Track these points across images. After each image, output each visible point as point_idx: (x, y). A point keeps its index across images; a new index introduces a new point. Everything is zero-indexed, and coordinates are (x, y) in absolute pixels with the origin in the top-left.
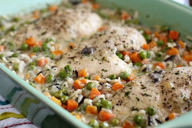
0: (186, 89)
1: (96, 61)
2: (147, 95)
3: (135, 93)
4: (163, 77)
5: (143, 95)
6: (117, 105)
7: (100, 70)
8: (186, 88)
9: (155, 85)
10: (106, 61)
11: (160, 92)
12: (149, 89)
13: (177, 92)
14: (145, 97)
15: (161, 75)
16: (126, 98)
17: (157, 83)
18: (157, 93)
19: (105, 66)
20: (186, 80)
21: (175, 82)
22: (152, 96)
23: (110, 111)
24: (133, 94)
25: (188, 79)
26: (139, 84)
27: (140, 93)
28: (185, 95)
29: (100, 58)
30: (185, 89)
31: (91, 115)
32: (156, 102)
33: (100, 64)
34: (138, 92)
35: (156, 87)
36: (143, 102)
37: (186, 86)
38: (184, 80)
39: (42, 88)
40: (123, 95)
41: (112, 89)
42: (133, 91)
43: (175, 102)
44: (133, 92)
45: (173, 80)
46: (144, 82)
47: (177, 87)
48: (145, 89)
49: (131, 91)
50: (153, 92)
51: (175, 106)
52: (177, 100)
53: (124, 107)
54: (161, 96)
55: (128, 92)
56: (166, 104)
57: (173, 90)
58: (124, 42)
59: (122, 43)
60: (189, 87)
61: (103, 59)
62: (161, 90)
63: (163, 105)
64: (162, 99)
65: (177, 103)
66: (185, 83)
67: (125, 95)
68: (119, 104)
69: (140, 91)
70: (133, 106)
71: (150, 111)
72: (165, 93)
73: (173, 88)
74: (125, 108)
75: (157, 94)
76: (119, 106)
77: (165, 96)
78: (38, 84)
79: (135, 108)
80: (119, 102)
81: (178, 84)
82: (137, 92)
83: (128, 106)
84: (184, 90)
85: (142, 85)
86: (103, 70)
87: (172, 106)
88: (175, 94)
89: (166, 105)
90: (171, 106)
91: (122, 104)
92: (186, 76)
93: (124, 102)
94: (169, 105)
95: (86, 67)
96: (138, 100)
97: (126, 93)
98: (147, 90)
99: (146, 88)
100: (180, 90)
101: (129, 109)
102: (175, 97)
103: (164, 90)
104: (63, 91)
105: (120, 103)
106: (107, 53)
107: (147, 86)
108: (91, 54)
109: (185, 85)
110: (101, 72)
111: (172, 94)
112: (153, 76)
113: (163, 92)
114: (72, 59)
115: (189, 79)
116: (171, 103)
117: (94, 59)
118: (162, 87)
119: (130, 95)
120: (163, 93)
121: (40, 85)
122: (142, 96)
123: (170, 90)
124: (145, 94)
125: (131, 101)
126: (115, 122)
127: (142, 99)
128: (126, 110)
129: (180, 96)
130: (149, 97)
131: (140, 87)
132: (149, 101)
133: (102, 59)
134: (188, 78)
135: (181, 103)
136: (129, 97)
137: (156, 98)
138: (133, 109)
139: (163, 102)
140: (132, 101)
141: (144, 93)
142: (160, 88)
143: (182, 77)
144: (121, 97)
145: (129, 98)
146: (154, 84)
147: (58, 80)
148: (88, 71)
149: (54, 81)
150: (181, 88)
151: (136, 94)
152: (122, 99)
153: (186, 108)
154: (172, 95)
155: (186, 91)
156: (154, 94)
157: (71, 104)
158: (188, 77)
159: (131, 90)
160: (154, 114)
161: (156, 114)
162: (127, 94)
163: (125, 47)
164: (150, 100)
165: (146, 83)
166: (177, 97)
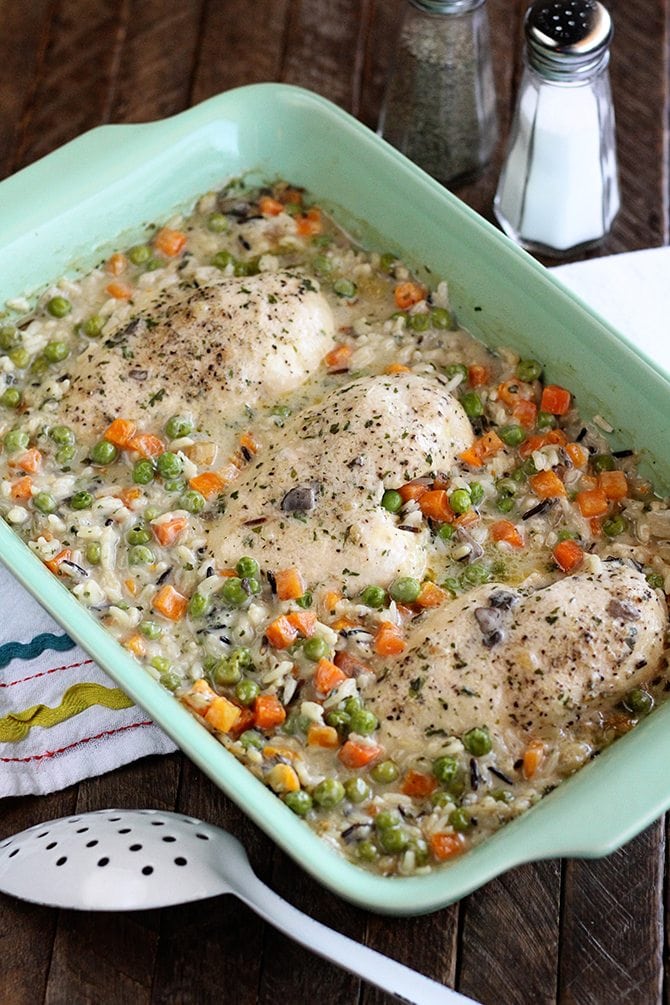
0: (573, 673)
1: (325, 541)
2: (469, 694)
3: (436, 684)
4: (513, 628)
5: (458, 693)
6: (390, 718)
7: (338, 573)
8: (573, 669)
9: (492, 657)
10: (354, 542)
11: (504, 683)
12: (475, 671)
13: (546, 685)
14: (463, 698)
15: (509, 618)
16: (412, 700)
17: (497, 650)
18: (496, 683)
19: (351, 558)
20: (574, 644)
21: (543, 652)
22: (482, 696)
23: (370, 741)
24: (430, 688)
25: (578, 642)
26: (448, 651)
27: (449, 683)
28: (570, 691)
29: (337, 529)
30: (570, 674)
31: (322, 749)
32: (491, 712)
33: (338, 551)
34: (445, 678)
35: (493, 661)
36: (456, 714)
37: (574, 665)
38: (570, 646)
39: (177, 636)
40: (404, 687)
41: (374, 653)
42: (433, 675)
43: (541, 714)
44: (432, 679)
45: (540, 644)
46: (462, 641)
47: (547, 669)
48: (464, 671)
49: (427, 678)
50: (484, 682)
51: (542, 722)
52: (546, 709)
53: (409, 725)
54: (506, 692)
55: (419, 679)
56: (518, 718)
57: (539, 676)
58: (405, 463)
59: (399, 469)
60: (582, 668)
61: (347, 534)
62: (508, 674)
63: (511, 719)
64: (507, 704)
65: (546, 715)
66: (570, 656)
67: (410, 689)
68: (394, 715)
69: (449, 678)
70: (431, 722)
71: (475, 744)
72: (516, 686)
73: (538, 672)
74: (412, 728)
75: (495, 687)
76: (395, 722)
77: (516, 692)
78: (164, 620)
79: (437, 728)
80: (394, 710)
81: (553, 659)
82: (442, 680)
83: (418, 722)
84: (568, 676)
85: (456, 656)
86: (346, 571)
87: (534, 723)
88: (543, 693)
89: (517, 721)
90: (530, 724)
91: (402, 716)
92: (574, 631)
93: (407, 710)
94: (526, 721)
95: (298, 563)
96: (445, 707)
97: (412, 683)
98: (468, 673)
99: (465, 665)
100: (557, 677)
101: (421, 730)
102: (543, 702)
103: (513, 677)
104: (241, 660)
105: (397, 713)
106: (357, 505)
107: (468, 656)
108: (310, 512)
109: (570, 661)
110: (342, 577)
111: (533, 689)
112: (487, 622)
113: (510, 681)
114: (255, 531)
115: (581, 642)
116: (531, 716)
117: (320, 534)
118: (510, 664)
119: (424, 691)
120: (511, 684)
121: (171, 626)
122: (455, 695)
123: (530, 676)
124: (464, 691)
125: (426, 710)
126: (386, 772)
127: (456, 706)
128: (414, 733)
129: (556, 696)
130: (474, 698)
131: (451, 661)
132: (473, 710)
133: (341, 534)
134: (580, 637)
135: (557, 715)
136: (420, 696)
137: (491, 700)
138: (432, 732)
139: (512, 713)
140: (429, 709)
141: (460, 685)
142: (503, 668)
143: (564, 633)
144: (400, 697)
145: (421, 700)
146: (488, 652)
147: (223, 609)
148: (304, 575)
149: (211, 615)
150: (561, 671)
151: (439, 688)
152: (403, 703)
153: (571, 723)
154: (535, 695)
155: (572, 679)
156: (486, 690)
157: (267, 715)
158: (580, 632)
159: (426, 673)
160: (487, 752)
161: (490, 749)
162: (416, 685)
163: (407, 478)
164: (476, 708)
165: (467, 646)
166: (548, 701)
